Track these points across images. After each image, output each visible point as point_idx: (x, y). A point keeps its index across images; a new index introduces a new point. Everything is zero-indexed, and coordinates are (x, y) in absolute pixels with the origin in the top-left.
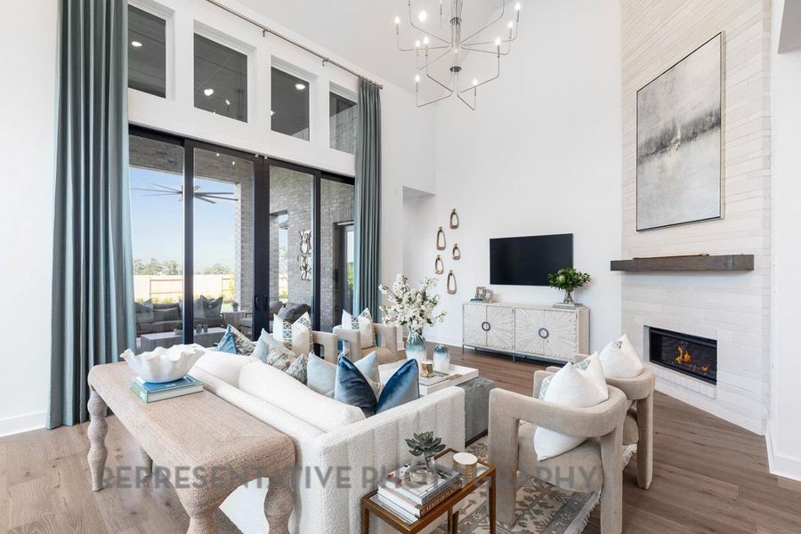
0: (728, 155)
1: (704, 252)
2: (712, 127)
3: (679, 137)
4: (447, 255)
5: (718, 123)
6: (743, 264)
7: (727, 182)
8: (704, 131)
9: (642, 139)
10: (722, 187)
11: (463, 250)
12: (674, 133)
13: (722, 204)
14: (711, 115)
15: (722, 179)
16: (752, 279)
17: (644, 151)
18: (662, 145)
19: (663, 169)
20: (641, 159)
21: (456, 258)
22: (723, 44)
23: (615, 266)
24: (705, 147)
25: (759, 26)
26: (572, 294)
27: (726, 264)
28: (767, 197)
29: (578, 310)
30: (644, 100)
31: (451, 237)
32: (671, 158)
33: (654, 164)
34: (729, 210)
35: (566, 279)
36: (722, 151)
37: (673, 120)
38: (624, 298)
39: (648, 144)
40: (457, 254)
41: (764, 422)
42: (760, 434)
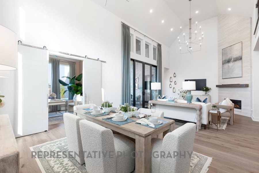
0: (243, 65)
1: (238, 84)
2: (240, 59)
3: (232, 60)
4: (173, 84)
5: (241, 59)
6: (247, 86)
7: (243, 70)
8: (238, 60)
9: (224, 59)
10: (242, 71)
11: (177, 82)
12: (231, 59)
13: (242, 74)
14: (240, 57)
15: (242, 70)
16: (249, 89)
17: (224, 62)
18: (229, 61)
19: (229, 66)
20: (223, 64)
21: (176, 84)
22: (242, 44)
23: (217, 86)
24: (238, 63)
25: (249, 42)
26: (207, 92)
27: (243, 86)
28: (251, 73)
29: (209, 96)
30: (224, 52)
31: (174, 79)
32: (231, 64)
33: (226, 65)
34: (244, 75)
35: (206, 89)
36: (242, 64)
37: (231, 57)
38: (219, 93)
39: (225, 61)
40: (175, 83)
41: (251, 115)
42: (250, 117)
